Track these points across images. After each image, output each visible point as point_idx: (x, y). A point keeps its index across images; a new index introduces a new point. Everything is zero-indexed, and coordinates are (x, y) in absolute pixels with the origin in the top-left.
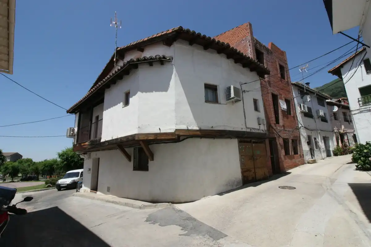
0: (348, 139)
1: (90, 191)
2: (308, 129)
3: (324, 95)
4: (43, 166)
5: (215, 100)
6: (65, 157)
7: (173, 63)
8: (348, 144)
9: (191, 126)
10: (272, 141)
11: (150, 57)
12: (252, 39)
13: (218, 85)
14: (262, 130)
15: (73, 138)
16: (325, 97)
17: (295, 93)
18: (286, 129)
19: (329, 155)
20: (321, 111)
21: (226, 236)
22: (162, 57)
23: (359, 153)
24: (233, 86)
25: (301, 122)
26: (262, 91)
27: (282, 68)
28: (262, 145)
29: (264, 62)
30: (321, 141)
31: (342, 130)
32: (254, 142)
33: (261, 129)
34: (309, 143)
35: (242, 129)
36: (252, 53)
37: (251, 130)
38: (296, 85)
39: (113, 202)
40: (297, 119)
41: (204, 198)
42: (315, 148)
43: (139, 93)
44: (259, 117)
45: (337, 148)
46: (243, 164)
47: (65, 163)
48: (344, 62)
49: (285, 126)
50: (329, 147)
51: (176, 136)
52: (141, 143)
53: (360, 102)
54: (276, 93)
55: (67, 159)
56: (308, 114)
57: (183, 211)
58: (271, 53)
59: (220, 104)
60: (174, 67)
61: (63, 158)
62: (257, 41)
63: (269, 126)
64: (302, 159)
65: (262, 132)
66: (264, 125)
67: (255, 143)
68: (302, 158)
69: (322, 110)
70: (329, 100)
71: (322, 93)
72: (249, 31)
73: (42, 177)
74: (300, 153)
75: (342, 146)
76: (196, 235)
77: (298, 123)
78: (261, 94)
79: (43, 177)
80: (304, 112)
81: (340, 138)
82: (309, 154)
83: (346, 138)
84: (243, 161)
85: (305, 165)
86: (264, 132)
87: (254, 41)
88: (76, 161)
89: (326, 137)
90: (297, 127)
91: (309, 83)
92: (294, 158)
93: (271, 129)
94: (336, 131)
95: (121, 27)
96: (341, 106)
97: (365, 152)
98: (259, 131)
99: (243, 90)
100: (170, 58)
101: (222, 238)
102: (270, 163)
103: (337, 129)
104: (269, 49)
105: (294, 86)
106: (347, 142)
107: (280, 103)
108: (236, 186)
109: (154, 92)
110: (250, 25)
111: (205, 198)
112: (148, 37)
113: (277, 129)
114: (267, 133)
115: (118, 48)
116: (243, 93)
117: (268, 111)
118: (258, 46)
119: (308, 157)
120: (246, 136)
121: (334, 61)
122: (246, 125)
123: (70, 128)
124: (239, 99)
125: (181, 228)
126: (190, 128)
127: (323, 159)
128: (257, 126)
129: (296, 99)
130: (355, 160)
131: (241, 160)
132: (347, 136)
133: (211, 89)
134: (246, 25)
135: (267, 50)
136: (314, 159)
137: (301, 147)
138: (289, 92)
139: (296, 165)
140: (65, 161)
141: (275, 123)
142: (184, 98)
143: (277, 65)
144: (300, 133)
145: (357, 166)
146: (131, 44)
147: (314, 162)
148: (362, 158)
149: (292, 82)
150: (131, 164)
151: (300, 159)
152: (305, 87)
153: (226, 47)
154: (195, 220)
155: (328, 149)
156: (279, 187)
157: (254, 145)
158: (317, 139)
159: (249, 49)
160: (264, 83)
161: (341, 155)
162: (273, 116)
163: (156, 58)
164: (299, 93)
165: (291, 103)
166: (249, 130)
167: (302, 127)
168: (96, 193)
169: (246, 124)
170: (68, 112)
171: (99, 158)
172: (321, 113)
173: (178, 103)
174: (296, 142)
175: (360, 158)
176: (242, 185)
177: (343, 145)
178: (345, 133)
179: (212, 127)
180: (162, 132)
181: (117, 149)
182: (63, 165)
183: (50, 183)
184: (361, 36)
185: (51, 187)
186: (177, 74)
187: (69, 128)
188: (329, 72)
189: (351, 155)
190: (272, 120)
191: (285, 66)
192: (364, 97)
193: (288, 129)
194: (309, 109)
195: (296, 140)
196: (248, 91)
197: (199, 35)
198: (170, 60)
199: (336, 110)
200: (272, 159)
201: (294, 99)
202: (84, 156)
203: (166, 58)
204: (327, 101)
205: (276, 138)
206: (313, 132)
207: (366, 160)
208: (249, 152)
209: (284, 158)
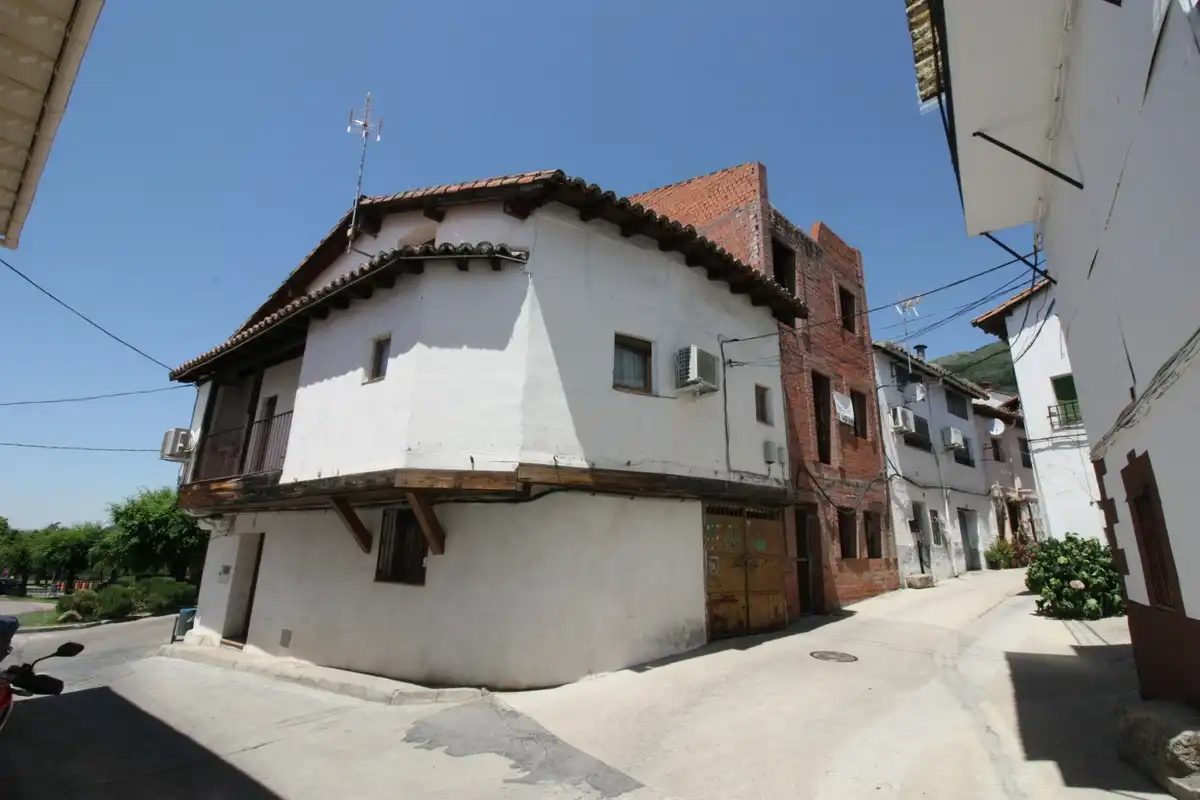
0: (1031, 521)
1: (222, 643)
2: (915, 484)
3: (966, 386)
4: (46, 548)
5: (645, 386)
6: (136, 522)
7: (528, 268)
8: (1030, 535)
9: (568, 457)
10: (806, 514)
11: (462, 245)
12: (766, 210)
13: (655, 342)
14: (776, 481)
15: (180, 464)
16: (969, 391)
17: (881, 376)
18: (848, 480)
19: (973, 566)
20: (956, 432)
21: (640, 786)
22: (498, 248)
23: (1044, 564)
24: (695, 348)
25: (896, 463)
26: (783, 360)
27: (847, 299)
28: (773, 524)
29: (796, 279)
30: (952, 522)
31: (1014, 491)
32: (751, 515)
33: (772, 476)
34: (915, 526)
35: (716, 473)
36: (762, 250)
37: (742, 478)
38: (886, 352)
39: (300, 680)
40: (884, 453)
41: (588, 677)
42: (933, 542)
43: (419, 349)
44: (771, 440)
45: (999, 544)
46: (711, 579)
47: (134, 540)
48: (1014, 301)
50: (976, 541)
51: (520, 484)
52: (411, 496)
53: (1053, 418)
54: (824, 371)
55: (142, 527)
56: (917, 439)
57: (522, 714)
58: (819, 252)
59: (657, 396)
60: (530, 281)
61: (130, 524)
62: (777, 215)
63: (798, 468)
64: (891, 574)
65: (775, 485)
66: (783, 464)
67: (753, 517)
68: (892, 571)
69: (959, 428)
70: (981, 402)
71: (959, 379)
72: (757, 185)
73: (37, 584)
74: (889, 554)
75: (1013, 541)
76: (552, 782)
77: (885, 462)
78: (780, 374)
79: (41, 585)
80: (905, 432)
81: (1007, 516)
82: (913, 561)
83: (1025, 516)
84: (714, 571)
85: (901, 592)
86: (782, 487)
87: (770, 216)
88: (172, 536)
89: (966, 510)
90: (881, 474)
91: (926, 347)
92: (867, 568)
93: (802, 476)
94: (996, 493)
95: (379, 139)
96: (1015, 421)
97: (1062, 562)
98: (767, 483)
99: (727, 358)
100: (520, 255)
101: (628, 791)
102: (792, 581)
103: (1002, 489)
104: (811, 243)
105: (880, 354)
106: (1028, 530)
107: (837, 402)
108: (688, 646)
109: (465, 347)
110: (762, 169)
111: (592, 679)
112: (462, 185)
113: (822, 477)
114: (790, 489)
115: (364, 197)
116: (728, 366)
117: (797, 424)
118: (782, 232)
119: (909, 569)
120: (727, 494)
121: (985, 300)
122: (728, 464)
123: (178, 431)
124: (713, 386)
125: (512, 762)
126: (562, 463)
127: (956, 577)
128: (760, 468)
129: (884, 390)
130: (1034, 585)
131: (707, 568)
132: (1030, 509)
133: (633, 350)
134: (749, 169)
135: (807, 243)
136: (926, 575)
137: (890, 535)
138: (865, 370)
139: (873, 591)
140: (133, 535)
141: (818, 459)
142: (551, 372)
143: (833, 290)
144: (891, 493)
145: (1040, 604)
146: (405, 193)
147: (927, 583)
148: (1053, 581)
149: (873, 342)
150: (371, 560)
151: (885, 573)
152: (912, 357)
153: (684, 236)
154: (554, 740)
155: (972, 547)
156: (812, 654)
157: (748, 522)
158: (941, 517)
159: (755, 238)
160: (791, 338)
161: (1011, 566)
162: (813, 437)
163: (478, 250)
164: (894, 374)
165: (868, 402)
166: (735, 479)
167: (898, 477)
168: (241, 648)
169: (728, 459)
170: (174, 376)
171: (262, 536)
172: (956, 439)
173: (532, 387)
174: (877, 520)
175: (1047, 579)
176: (705, 642)
177: (1015, 536)
178: (1023, 502)
179: (629, 463)
180: (479, 467)
181: (330, 508)
182: (123, 549)
183: (73, 609)
184: (1039, 247)
185: (77, 621)
186: (536, 299)
187: (173, 430)
188: (975, 324)
189: (1025, 570)
190: (809, 452)
191: (855, 293)
192: (1065, 405)
193: (853, 481)
194: (921, 424)
195: (878, 515)
196: (742, 364)
197: (610, 196)
198: (520, 260)
199: (999, 432)
200: (802, 569)
201: (877, 390)
202: (214, 525)
203: (509, 251)
204: (974, 401)
205: (816, 505)
206: (928, 493)
207: (1064, 587)
208: (733, 544)
209: (839, 566)
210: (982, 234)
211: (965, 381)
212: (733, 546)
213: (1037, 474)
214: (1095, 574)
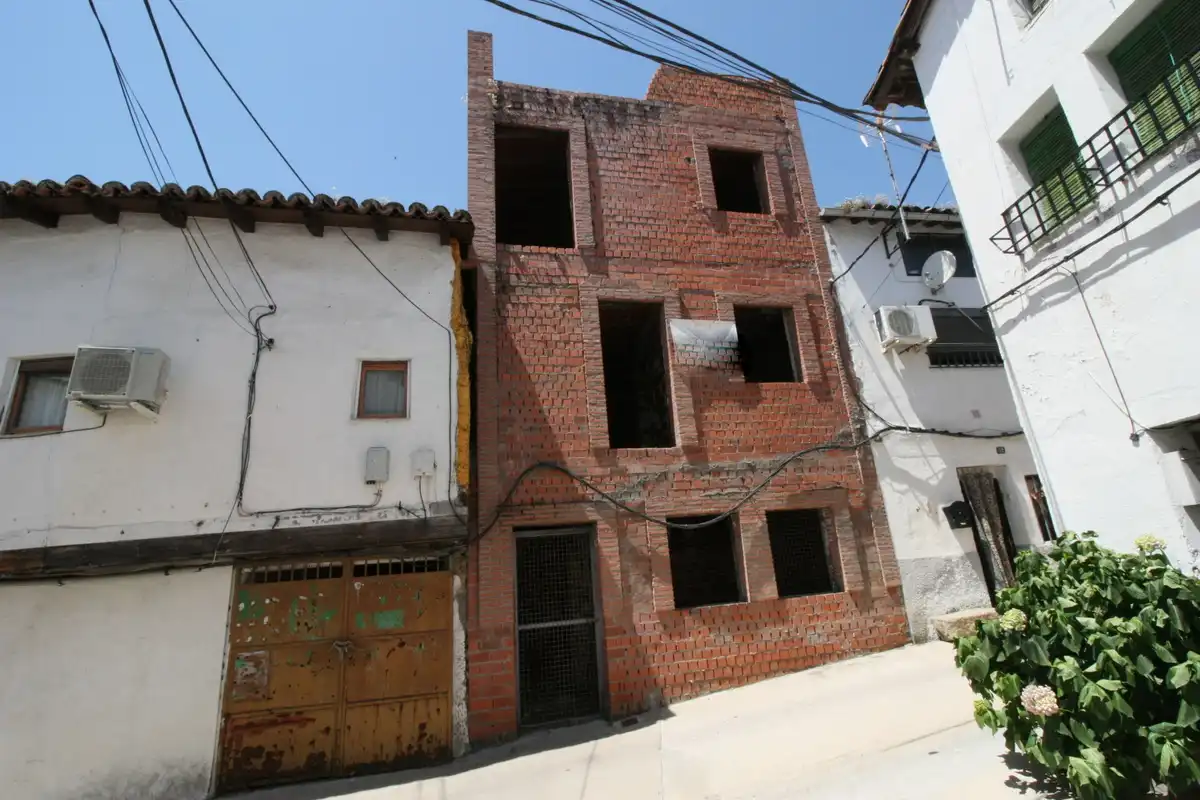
12: (484, 90)
32: (359, 572)
34: (968, 513)
37: (281, 521)
40: (854, 394)
42: (1039, 537)
46: (239, 691)
49: (713, 446)
58: (650, 112)
65: (394, 517)
77: (858, 413)
87: (491, 98)
90: (845, 433)
99: (266, 340)
113: (616, 475)
116: (265, 352)
141: (607, 444)
144: (879, 464)
157: (357, 584)
164: (892, 249)
166: (259, 525)
205: (591, 524)
208: (310, 625)
209: (671, 627)
212: (309, 629)
213: (1015, 383)
214: (1092, 669)
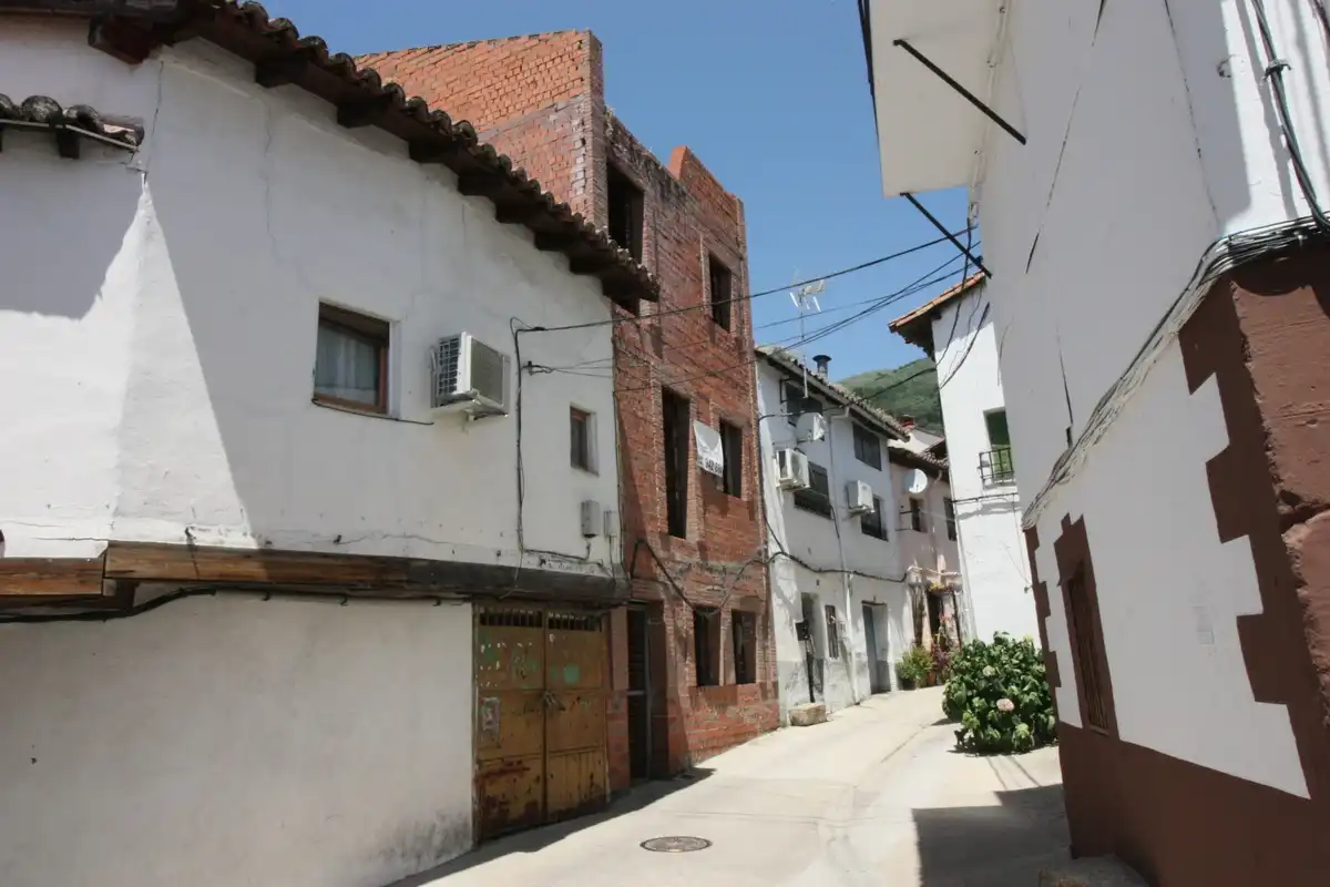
0: (956, 616)
2: (806, 566)
3: (880, 420)
5: (378, 404)
7: (139, 160)
8: (954, 637)
9: (214, 529)
10: (644, 620)
12: (599, 112)
13: (395, 323)
14: (600, 565)
16: (884, 427)
17: (765, 398)
18: (712, 563)
19: (879, 688)
20: (864, 488)
22: (74, 114)
23: (967, 677)
24: (470, 337)
25: (781, 535)
26: (617, 367)
27: (719, 273)
28: (592, 638)
29: (644, 235)
30: (855, 623)
31: (937, 575)
32: (554, 624)
33: (592, 558)
34: (804, 630)
35: (499, 554)
36: (590, 181)
37: (543, 562)
38: (776, 364)
40: (765, 518)
42: (827, 655)
44: (593, 498)
45: (914, 654)
46: (484, 738)
48: (943, 299)
49: (709, 545)
50: (885, 650)
51: (110, 582)
53: (984, 469)
54: (682, 389)
56: (811, 499)
58: (681, 196)
59: (397, 420)
60: (145, 186)
62: (617, 126)
63: (635, 543)
64: (769, 706)
65: (597, 573)
66: (610, 538)
67: (558, 628)
68: (770, 701)
69: (869, 484)
70: (899, 444)
71: (873, 410)
72: (585, 71)
74: (766, 676)
75: (932, 647)
77: (766, 535)
78: (611, 389)
80: (795, 487)
81: (926, 610)
82: (799, 685)
83: (948, 610)
84: (489, 723)
85: (780, 732)
86: (607, 575)
87: (606, 126)
89: (873, 604)
90: (760, 553)
91: (830, 359)
92: (734, 700)
93: (642, 555)
94: (914, 578)
96: (940, 474)
97: (989, 674)
98: (584, 571)
99: (524, 358)
100: (124, 132)
102: (620, 728)
103: (921, 572)
104: (670, 178)
105: (765, 362)
106: (952, 630)
107: (698, 436)
108: (438, 857)
110: (596, 45)
113: (671, 559)
114: (620, 577)
116: (525, 373)
117: (636, 473)
118: (624, 155)
119: (793, 697)
120: (517, 589)
121: (905, 292)
122: (520, 538)
124: (500, 406)
126: (203, 539)
127: (858, 704)
128: (577, 547)
129: (769, 422)
130: (954, 709)
131: (478, 720)
132: (954, 600)
133: (353, 334)
134: (575, 39)
135: (662, 179)
136: (817, 704)
137: (769, 647)
138: (743, 389)
139: (740, 735)
141: (666, 530)
142: (186, 365)
143: (699, 258)
144: (772, 581)
145: (960, 735)
147: (818, 716)
148: (976, 701)
149: (756, 346)
151: (759, 706)
152: (809, 373)
153: (454, 139)
155: (879, 658)
156: (643, 844)
157: (552, 636)
158: (840, 614)
159: (580, 160)
160: (632, 334)
161: (927, 684)
162: (661, 495)
163: (26, 112)
164: (784, 398)
165: (745, 441)
166: (531, 563)
167: (784, 557)
169: (519, 530)
172: (864, 499)
173: (143, 393)
174: (750, 622)
175: (969, 699)
176: (469, 845)
177: (935, 640)
178: (946, 589)
179: (338, 540)
180: (13, 552)
184: (975, 222)
186: (155, 222)
188: (894, 329)
189: (943, 688)
190: (653, 518)
191: (733, 268)
192: (999, 451)
193: (722, 563)
194: (818, 475)
195: (752, 616)
196: (549, 370)
197: (316, 46)
198: (124, 143)
199: (920, 490)
200: (636, 708)
201: (758, 421)
203: (97, 122)
204: (893, 443)
205: (661, 602)
206: (826, 580)
207: (990, 709)
208: (524, 674)
209: (693, 698)
210: (902, 194)
211: (878, 412)
212: (524, 677)
213: (962, 549)
214: (1026, 689)
